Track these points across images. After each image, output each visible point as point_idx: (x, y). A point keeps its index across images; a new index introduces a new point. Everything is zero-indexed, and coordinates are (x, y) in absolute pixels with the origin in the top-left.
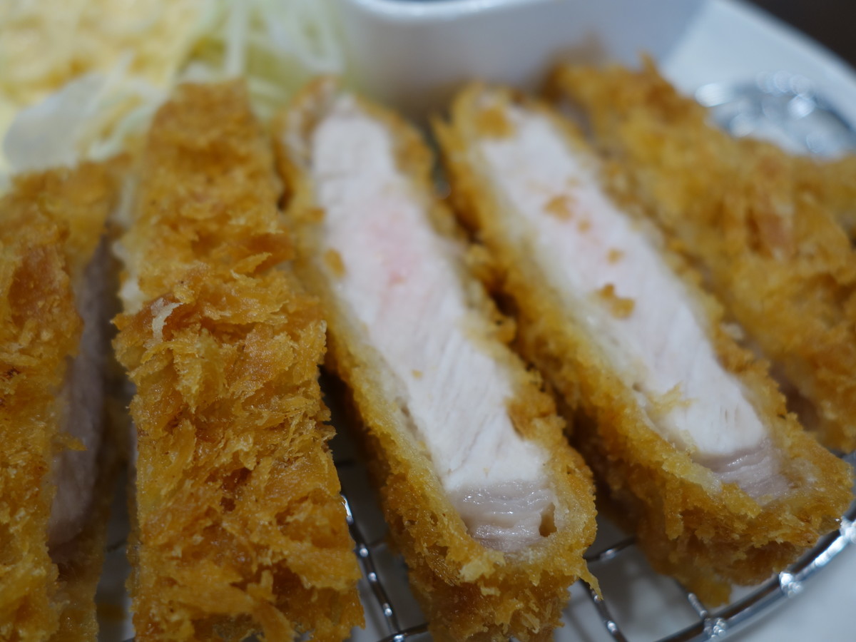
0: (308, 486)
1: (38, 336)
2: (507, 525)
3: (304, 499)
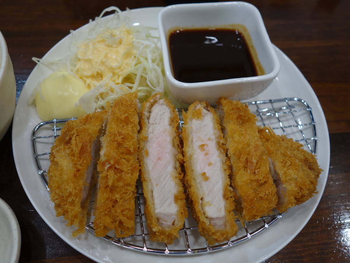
1: (83, 161)
2: (166, 221)
3: (127, 209)
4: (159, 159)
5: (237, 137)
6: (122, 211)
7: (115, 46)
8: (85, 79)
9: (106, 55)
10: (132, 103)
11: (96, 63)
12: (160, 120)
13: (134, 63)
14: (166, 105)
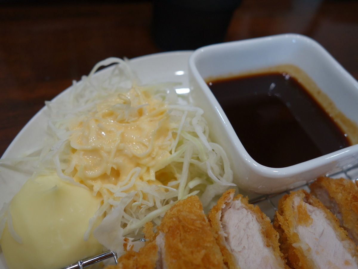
7: (133, 119)
8: (90, 182)
9: (122, 135)
10: (204, 223)
11: (109, 153)
12: (248, 238)
13: (174, 143)
14: (246, 209)
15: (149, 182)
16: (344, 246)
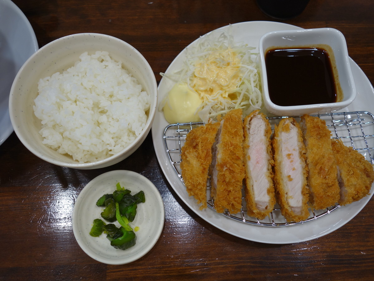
0: (238, 196)
1: (207, 162)
3: (237, 197)
4: (258, 162)
5: (315, 150)
6: (234, 198)
7: (224, 67)
8: (200, 92)
9: (218, 74)
10: (240, 120)
11: (210, 81)
12: (258, 131)
13: (240, 83)
14: (262, 119)
15: (224, 98)
16: (298, 144)
